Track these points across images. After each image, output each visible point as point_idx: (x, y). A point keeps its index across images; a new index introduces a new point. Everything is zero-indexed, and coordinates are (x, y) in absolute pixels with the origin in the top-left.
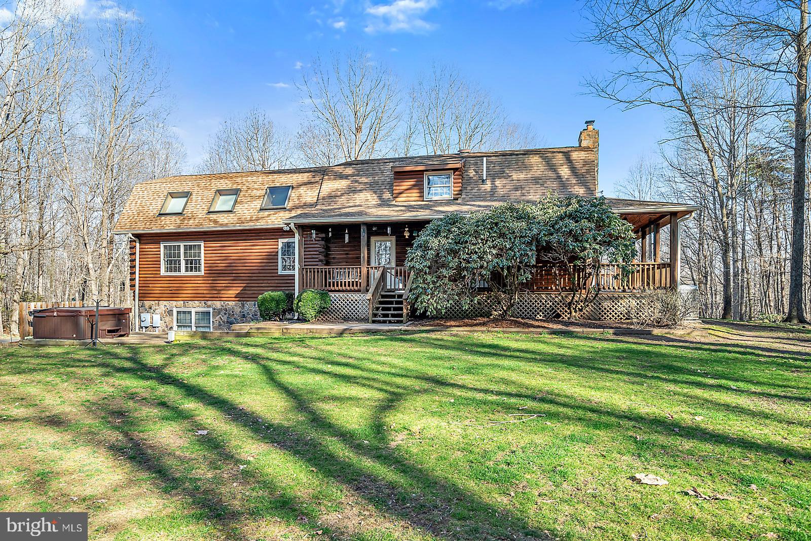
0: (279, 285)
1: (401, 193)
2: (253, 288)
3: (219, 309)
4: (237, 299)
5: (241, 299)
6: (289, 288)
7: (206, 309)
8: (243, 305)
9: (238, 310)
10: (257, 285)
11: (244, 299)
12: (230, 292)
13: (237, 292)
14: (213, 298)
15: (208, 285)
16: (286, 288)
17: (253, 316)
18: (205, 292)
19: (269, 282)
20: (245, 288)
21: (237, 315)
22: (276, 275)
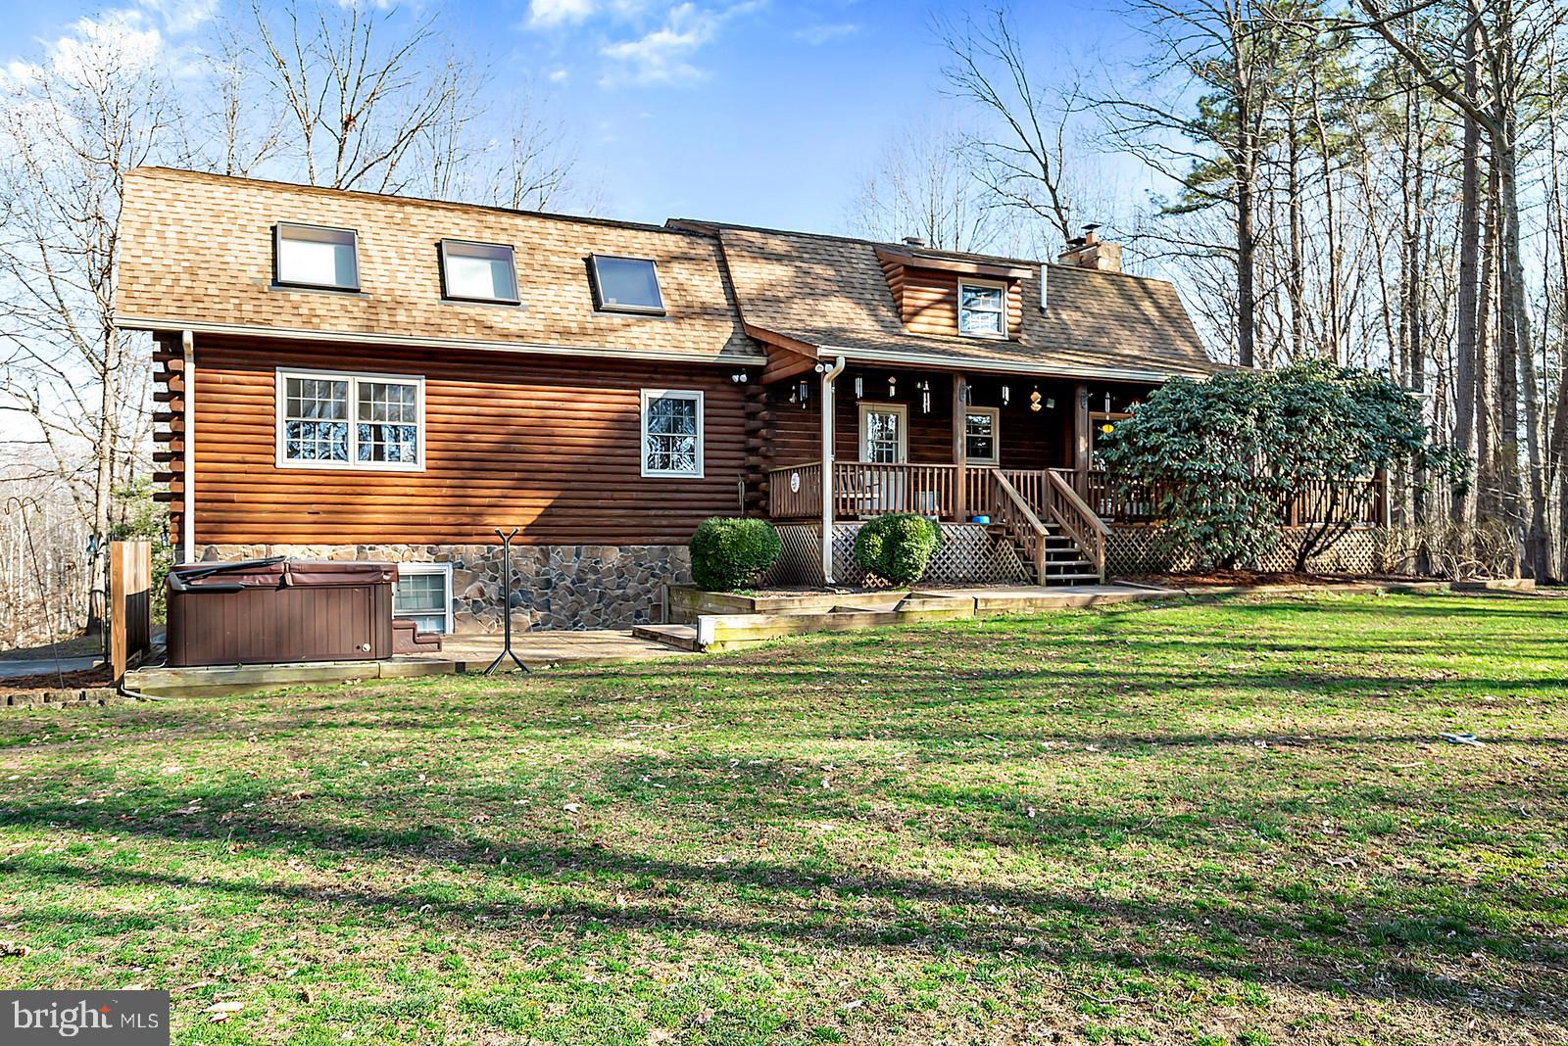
0: (642, 504)
1: (916, 314)
2: (572, 511)
3: (476, 566)
4: (529, 539)
5: (542, 539)
6: (667, 513)
7: (433, 568)
8: (546, 555)
9: (529, 567)
10: (582, 503)
11: (549, 539)
12: (510, 520)
13: (529, 521)
14: (460, 536)
15: (439, 501)
16: (660, 512)
17: (573, 583)
18: (431, 519)
19: (616, 495)
20: (549, 512)
21: (527, 579)
22: (635, 478)
